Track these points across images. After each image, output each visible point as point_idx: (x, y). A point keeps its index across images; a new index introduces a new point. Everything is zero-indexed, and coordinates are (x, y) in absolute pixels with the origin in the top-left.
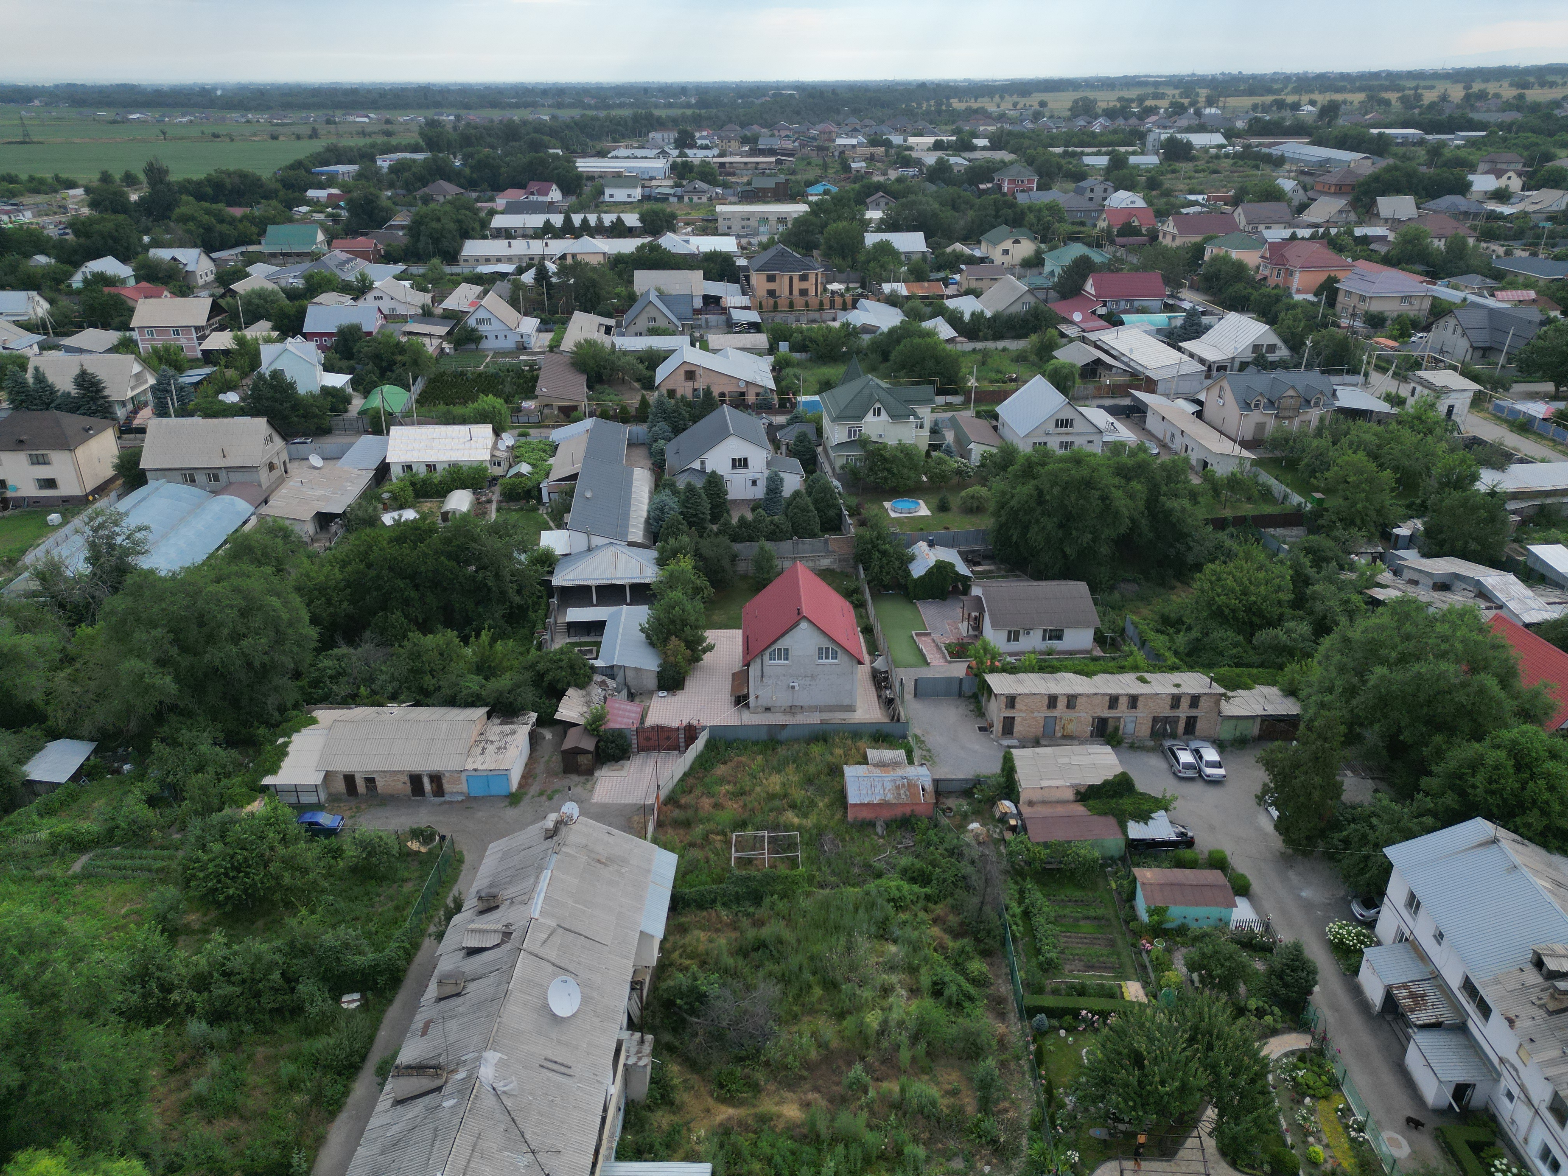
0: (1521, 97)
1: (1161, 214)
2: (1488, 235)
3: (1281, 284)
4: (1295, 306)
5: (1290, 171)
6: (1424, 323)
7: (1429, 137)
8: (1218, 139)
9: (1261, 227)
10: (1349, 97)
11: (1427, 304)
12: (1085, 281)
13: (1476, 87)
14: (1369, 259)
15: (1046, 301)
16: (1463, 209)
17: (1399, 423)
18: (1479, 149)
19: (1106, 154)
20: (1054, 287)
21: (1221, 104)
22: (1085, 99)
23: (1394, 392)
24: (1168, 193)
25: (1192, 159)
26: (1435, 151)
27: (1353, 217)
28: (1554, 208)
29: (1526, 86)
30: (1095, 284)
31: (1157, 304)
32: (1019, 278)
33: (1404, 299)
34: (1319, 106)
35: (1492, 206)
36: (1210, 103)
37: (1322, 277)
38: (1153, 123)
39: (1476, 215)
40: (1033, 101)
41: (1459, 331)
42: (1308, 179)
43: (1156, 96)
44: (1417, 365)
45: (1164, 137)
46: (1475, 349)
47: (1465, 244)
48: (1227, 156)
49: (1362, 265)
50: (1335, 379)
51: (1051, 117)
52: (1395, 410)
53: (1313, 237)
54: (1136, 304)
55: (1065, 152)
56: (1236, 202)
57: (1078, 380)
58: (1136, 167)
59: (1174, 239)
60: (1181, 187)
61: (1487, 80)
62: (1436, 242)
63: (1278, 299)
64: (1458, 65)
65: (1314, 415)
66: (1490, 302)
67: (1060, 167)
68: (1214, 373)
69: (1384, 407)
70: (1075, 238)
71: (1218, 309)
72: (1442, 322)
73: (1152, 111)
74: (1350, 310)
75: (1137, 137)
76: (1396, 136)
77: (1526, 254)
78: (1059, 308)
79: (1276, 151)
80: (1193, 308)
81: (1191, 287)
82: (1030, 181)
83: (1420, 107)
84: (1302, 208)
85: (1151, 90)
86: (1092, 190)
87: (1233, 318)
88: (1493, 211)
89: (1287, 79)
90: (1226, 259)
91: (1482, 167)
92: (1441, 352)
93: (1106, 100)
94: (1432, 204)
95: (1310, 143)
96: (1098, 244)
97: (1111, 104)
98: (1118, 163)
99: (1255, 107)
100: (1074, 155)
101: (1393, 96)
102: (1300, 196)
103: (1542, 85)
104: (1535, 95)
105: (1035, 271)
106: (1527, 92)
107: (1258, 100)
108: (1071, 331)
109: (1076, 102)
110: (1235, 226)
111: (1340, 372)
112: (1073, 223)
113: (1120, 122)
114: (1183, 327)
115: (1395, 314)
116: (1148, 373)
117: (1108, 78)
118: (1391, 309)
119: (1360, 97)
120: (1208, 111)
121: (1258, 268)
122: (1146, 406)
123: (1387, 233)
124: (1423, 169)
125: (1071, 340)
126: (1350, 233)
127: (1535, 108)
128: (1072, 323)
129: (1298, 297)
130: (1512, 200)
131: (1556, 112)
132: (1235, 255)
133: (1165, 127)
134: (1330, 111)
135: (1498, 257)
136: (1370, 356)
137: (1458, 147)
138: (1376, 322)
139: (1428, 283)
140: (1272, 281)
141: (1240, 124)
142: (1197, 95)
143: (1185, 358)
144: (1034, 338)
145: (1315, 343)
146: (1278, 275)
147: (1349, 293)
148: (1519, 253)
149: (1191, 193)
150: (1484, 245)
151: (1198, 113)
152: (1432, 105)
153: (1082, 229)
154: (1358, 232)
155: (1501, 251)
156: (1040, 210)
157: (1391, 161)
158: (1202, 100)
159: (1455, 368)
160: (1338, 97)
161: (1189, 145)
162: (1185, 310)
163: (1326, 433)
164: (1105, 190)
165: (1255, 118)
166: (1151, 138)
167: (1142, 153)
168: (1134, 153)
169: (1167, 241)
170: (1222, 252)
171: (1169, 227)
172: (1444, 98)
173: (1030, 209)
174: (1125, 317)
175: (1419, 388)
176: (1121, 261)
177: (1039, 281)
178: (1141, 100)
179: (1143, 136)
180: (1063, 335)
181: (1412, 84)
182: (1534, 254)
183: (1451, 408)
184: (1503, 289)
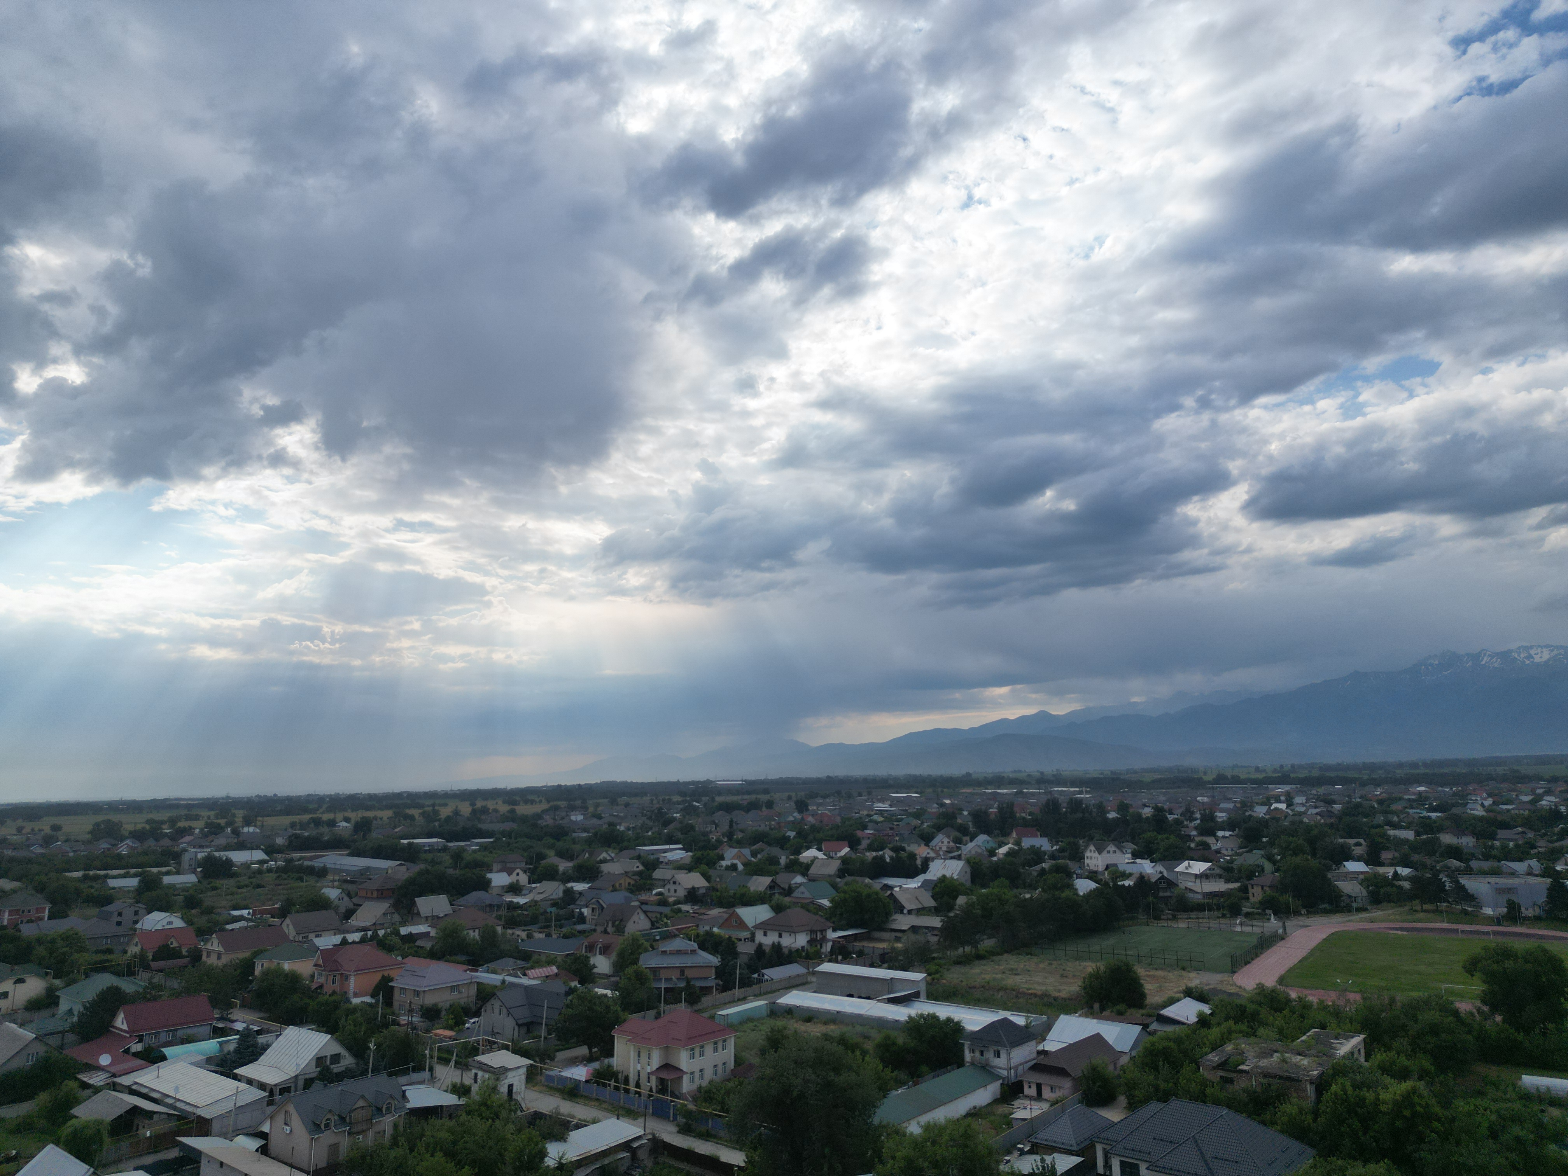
0: (513, 811)
1: (203, 933)
2: (512, 923)
3: (337, 990)
4: (355, 1010)
5: (333, 881)
6: (474, 1008)
7: (451, 844)
8: (259, 855)
9: (312, 936)
10: (379, 814)
11: (473, 991)
12: (114, 1015)
13: (479, 804)
14: (417, 955)
15: (61, 1047)
16: (488, 902)
17: (469, 1113)
18: (491, 852)
19: (135, 875)
20: (72, 1029)
21: (259, 823)
22: (108, 822)
23: (458, 1080)
24: (210, 911)
25: (233, 875)
26: (457, 856)
27: (397, 918)
28: (554, 896)
29: (515, 803)
30: (126, 1018)
31: (206, 1030)
32: (22, 1025)
33: (453, 988)
34: (353, 822)
35: (510, 898)
36: (248, 822)
37: (377, 978)
38: (188, 843)
39: (499, 907)
40: (45, 826)
41: (504, 1011)
42: (350, 887)
43: (188, 818)
44: (475, 1051)
45: (200, 856)
46: (519, 1025)
47: (495, 932)
48: (270, 870)
49: (412, 962)
50: (402, 1080)
51: (67, 841)
52: (463, 1101)
53: (363, 940)
54: (180, 1033)
55: (86, 877)
56: (283, 913)
57: (107, 1140)
58: (172, 886)
59: (219, 957)
60: (224, 903)
61: (486, 799)
62: (471, 932)
63: (336, 1006)
64: (463, 787)
65: (387, 1122)
66: (524, 981)
67: (78, 892)
68: (277, 1097)
69: (450, 1100)
70: (100, 968)
71: (275, 1025)
72: (488, 1006)
73: (188, 831)
74: (407, 1006)
75: (171, 857)
76: (424, 845)
77: (542, 936)
78: (79, 1053)
79: (318, 863)
80: (247, 1029)
81: (243, 1006)
82: (40, 910)
83: (439, 820)
84: (349, 914)
85: (184, 812)
86: (120, 914)
87: (291, 1032)
88: (511, 902)
89: (320, 800)
90: (278, 973)
91: (496, 867)
92: (493, 1034)
93: (131, 823)
94: (462, 900)
95: (348, 855)
96: (129, 972)
97: (139, 827)
98: (149, 885)
99: (293, 825)
100: (96, 878)
101: (415, 812)
102: (346, 904)
103: (526, 802)
104: (523, 810)
105: (45, 1013)
106: (516, 807)
107: (296, 818)
108: (97, 1079)
109: (97, 825)
110: (285, 937)
111: (406, 1072)
112: (97, 952)
113: (151, 843)
114: (237, 1051)
115: (447, 1005)
116: (199, 1112)
117: (134, 802)
118: (443, 999)
119: (387, 814)
120: (246, 830)
121: (312, 976)
122: (199, 1153)
123: (429, 929)
124: (450, 871)
125: (97, 1090)
126: (397, 933)
127: (524, 819)
128: (99, 1068)
129: (356, 1001)
130: (524, 892)
131: (539, 822)
132: (287, 966)
133: (201, 847)
134: (363, 826)
135: (522, 940)
136: (431, 1049)
137: (474, 851)
138: (431, 1014)
139: (471, 970)
140: (328, 988)
141: (279, 841)
142: (234, 815)
143: (243, 1086)
144: (44, 1097)
145: (379, 1045)
146: (334, 981)
147: (403, 990)
148: (538, 936)
149: (235, 909)
150: (509, 931)
151: (236, 832)
152: (448, 819)
153: (109, 957)
154: (404, 931)
155: (524, 935)
156: (53, 941)
157: (422, 866)
158: (239, 820)
159: (506, 1048)
160: (369, 814)
161: (229, 862)
162: (237, 1032)
163: (402, 1140)
164: (136, 913)
165: (295, 834)
166: (186, 858)
167: (178, 873)
168: (168, 873)
169: (212, 960)
170: (273, 965)
171: (214, 944)
172: (456, 813)
173: (39, 941)
174: (167, 1051)
175: (480, 1074)
176: (160, 988)
177: (51, 1025)
178: (173, 822)
179: (177, 856)
180: (85, 1086)
181: (429, 802)
182: (549, 935)
183: (511, 1086)
184: (531, 968)
